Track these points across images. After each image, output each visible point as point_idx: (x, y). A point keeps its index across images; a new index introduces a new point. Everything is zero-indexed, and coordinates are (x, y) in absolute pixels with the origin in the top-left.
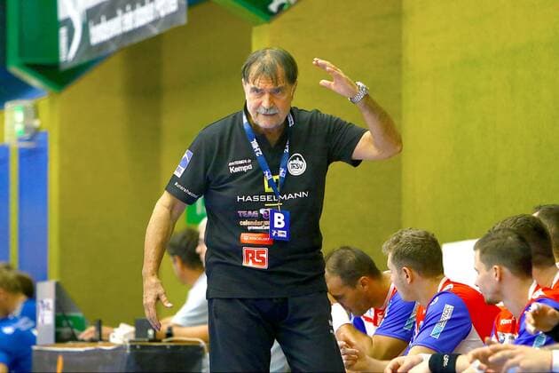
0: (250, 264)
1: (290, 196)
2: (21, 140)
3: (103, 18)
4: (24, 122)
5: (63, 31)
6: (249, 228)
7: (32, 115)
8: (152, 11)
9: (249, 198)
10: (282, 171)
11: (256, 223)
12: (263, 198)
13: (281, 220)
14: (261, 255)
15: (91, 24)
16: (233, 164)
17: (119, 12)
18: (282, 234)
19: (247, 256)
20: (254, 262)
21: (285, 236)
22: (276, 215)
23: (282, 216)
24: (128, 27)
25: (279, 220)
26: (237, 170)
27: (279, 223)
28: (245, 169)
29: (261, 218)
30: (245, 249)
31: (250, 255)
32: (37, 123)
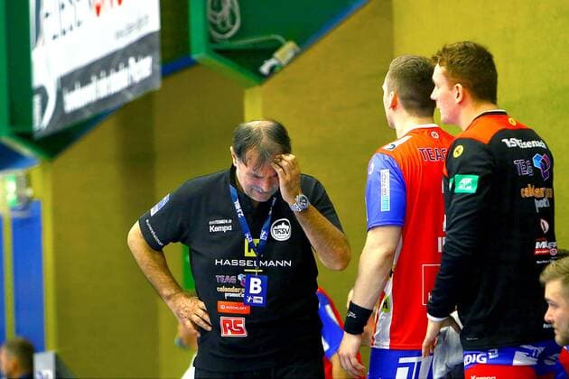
0: (229, 333)
1: (272, 263)
2: (13, 209)
3: (77, 85)
4: (16, 192)
5: (37, 100)
6: (226, 295)
7: (25, 184)
8: (126, 77)
9: (227, 262)
10: (263, 233)
11: (233, 289)
12: (242, 263)
13: (258, 286)
14: (238, 325)
15: (65, 91)
16: (213, 222)
17: (94, 78)
18: (259, 301)
19: (225, 326)
20: (232, 331)
21: (261, 302)
22: (253, 280)
23: (259, 281)
24: (103, 93)
25: (256, 285)
26: (217, 229)
27: (256, 289)
28: (224, 229)
29: (238, 284)
30: (222, 318)
31: (228, 325)
32: (29, 192)
